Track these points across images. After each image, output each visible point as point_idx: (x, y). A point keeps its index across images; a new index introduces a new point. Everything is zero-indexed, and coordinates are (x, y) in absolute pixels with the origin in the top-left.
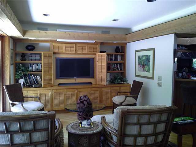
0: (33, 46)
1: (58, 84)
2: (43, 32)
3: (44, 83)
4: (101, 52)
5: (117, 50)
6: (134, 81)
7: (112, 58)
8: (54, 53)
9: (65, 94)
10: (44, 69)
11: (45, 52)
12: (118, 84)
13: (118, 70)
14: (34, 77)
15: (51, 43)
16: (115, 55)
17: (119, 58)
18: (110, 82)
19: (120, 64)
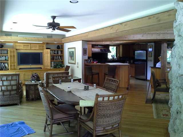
0: (2, 45)
1: (19, 68)
2: (9, 37)
3: (10, 67)
4: (47, 49)
5: (58, 47)
6: (67, 66)
7: (55, 52)
8: (16, 50)
9: (24, 74)
10: (10, 59)
11: (11, 49)
12: (59, 68)
13: (59, 60)
14: (4, 64)
15: (14, 43)
16: (57, 51)
17: (59, 52)
18: (54, 67)
19: (61, 56)
